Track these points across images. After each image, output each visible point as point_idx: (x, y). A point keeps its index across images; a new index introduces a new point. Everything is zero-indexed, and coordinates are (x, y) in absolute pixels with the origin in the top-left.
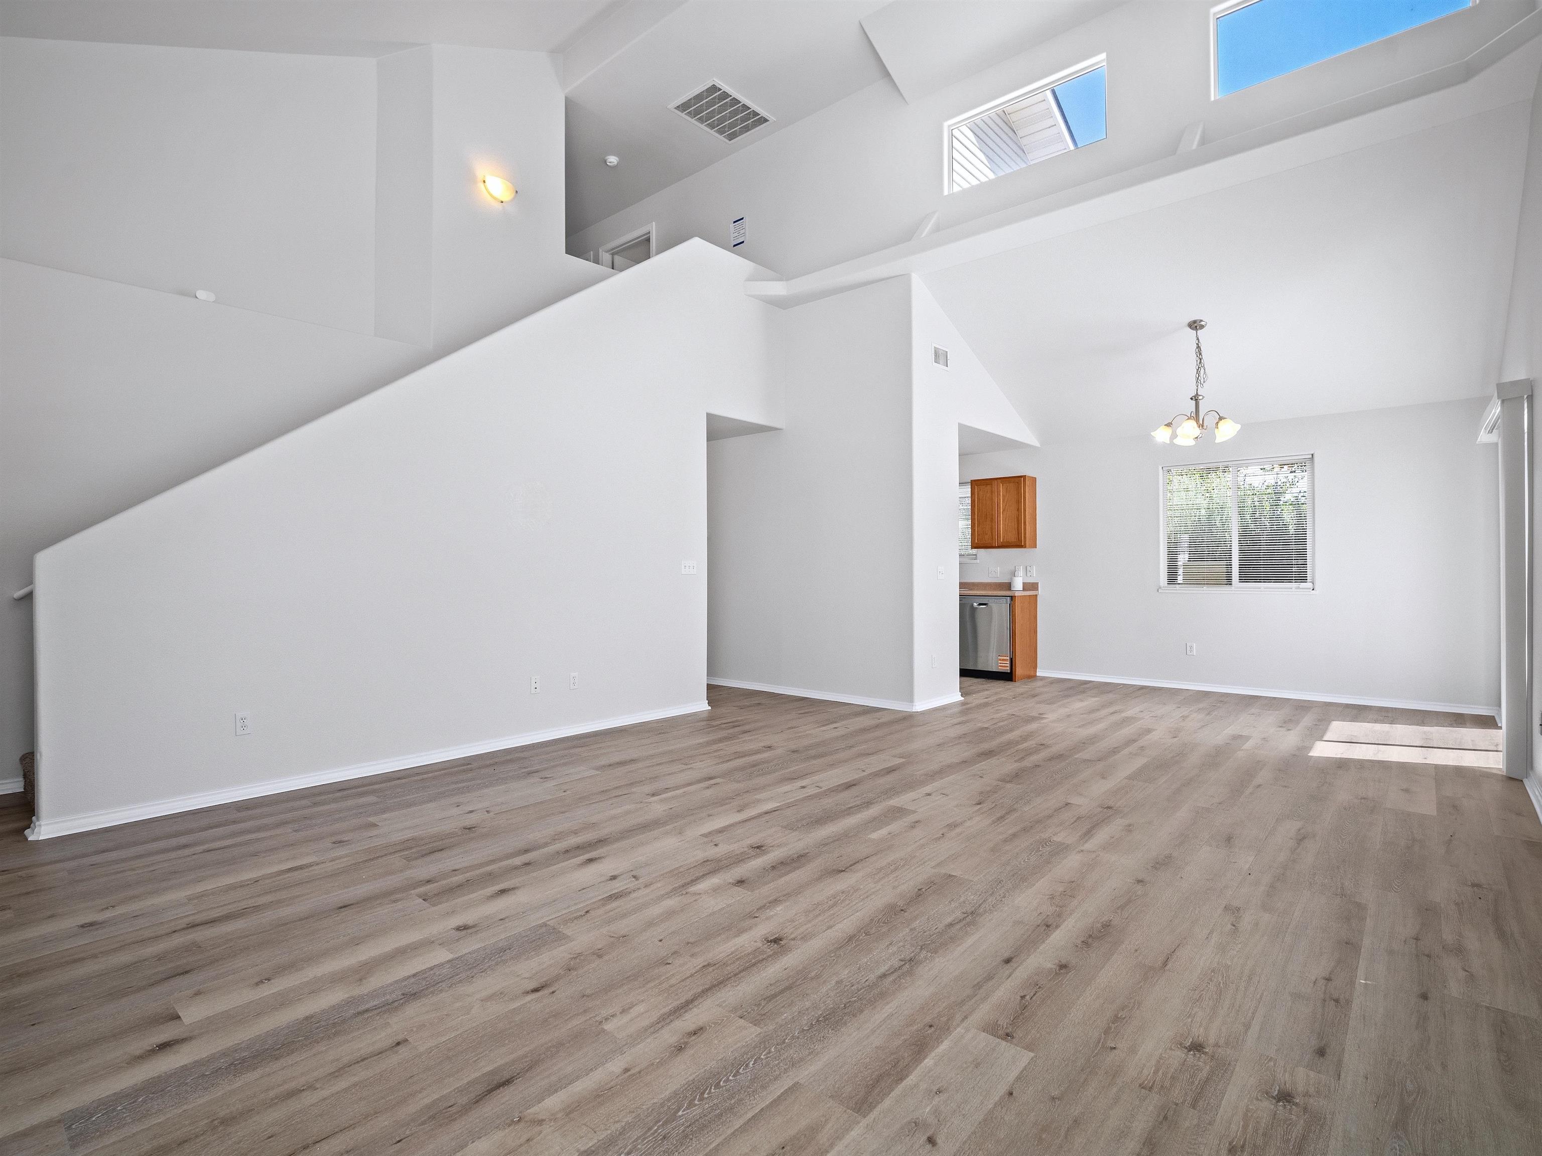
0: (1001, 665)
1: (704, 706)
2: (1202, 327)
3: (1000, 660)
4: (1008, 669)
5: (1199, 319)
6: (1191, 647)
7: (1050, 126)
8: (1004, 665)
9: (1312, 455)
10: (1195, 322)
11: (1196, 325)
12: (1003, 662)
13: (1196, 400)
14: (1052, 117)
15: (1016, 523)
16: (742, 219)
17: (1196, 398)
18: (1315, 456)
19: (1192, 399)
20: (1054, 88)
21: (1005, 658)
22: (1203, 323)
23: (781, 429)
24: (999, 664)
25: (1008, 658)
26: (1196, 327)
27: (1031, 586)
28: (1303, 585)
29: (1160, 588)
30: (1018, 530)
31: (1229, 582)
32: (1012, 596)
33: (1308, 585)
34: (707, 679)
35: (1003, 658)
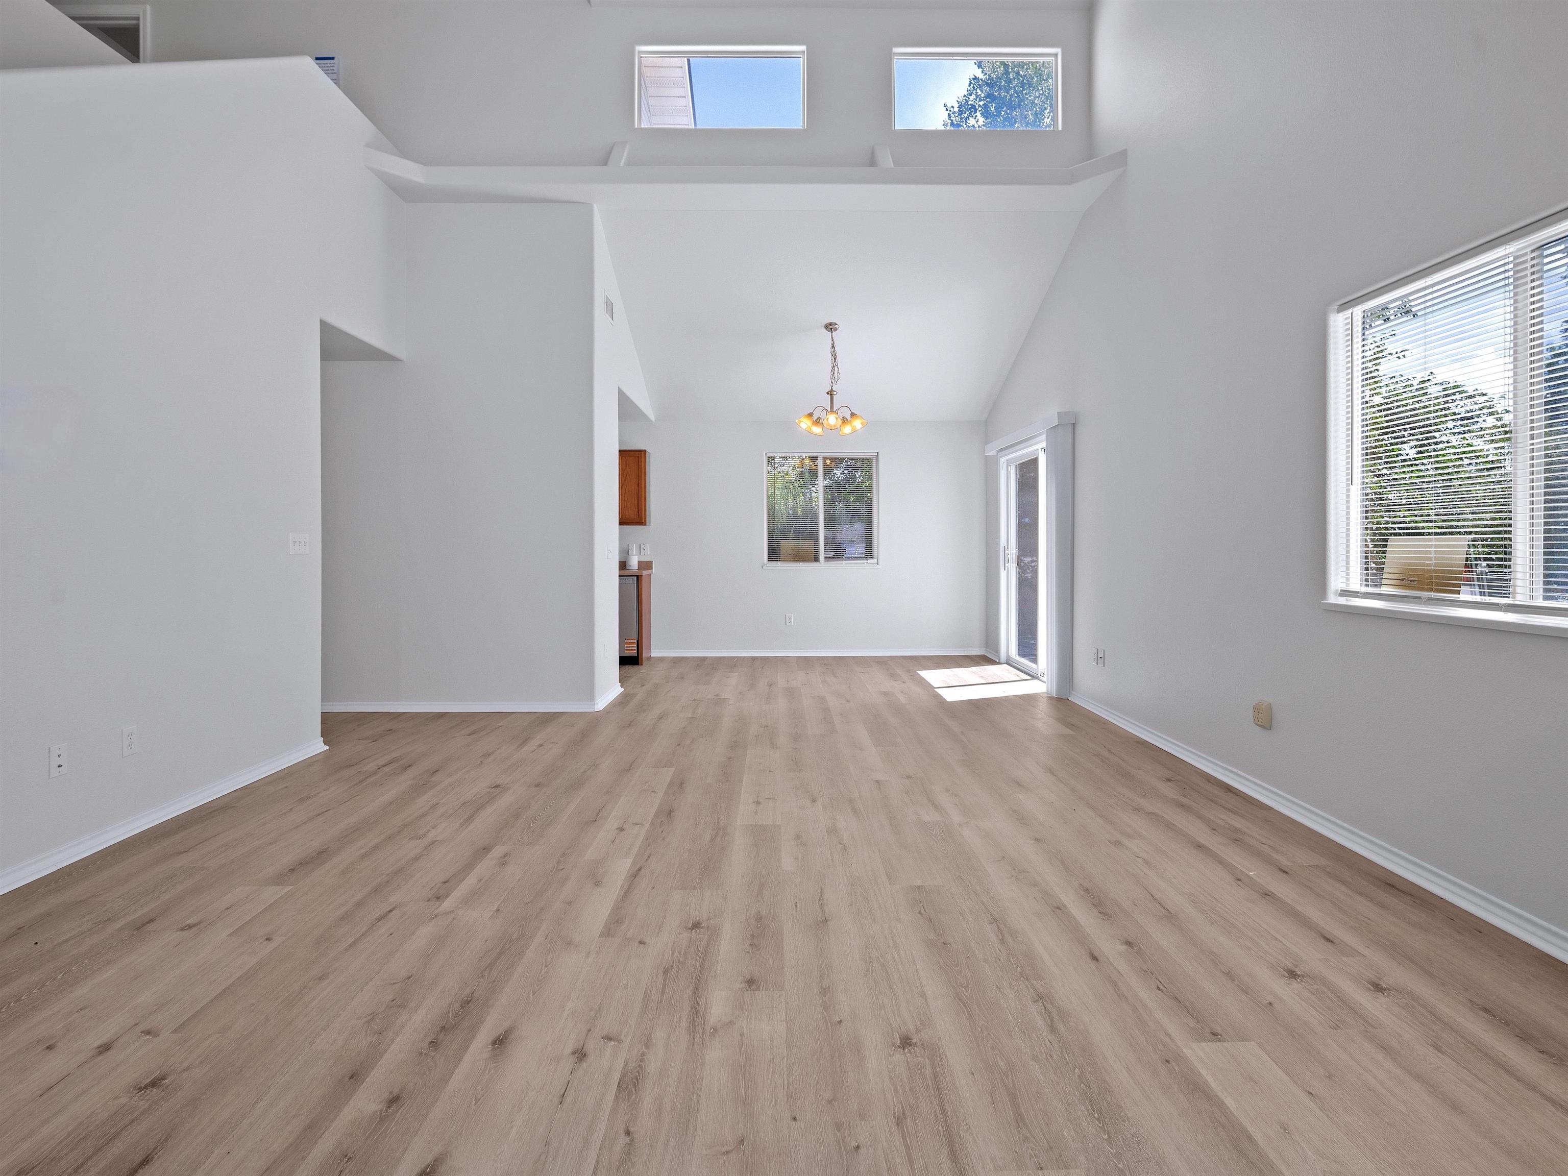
0: (627, 648)
1: (320, 746)
2: (836, 329)
3: (627, 644)
4: (634, 653)
5: (834, 322)
6: (790, 618)
7: (679, 95)
8: (631, 648)
9: (877, 453)
10: (831, 324)
11: (831, 327)
12: (630, 646)
13: (831, 395)
14: (684, 87)
15: (636, 499)
16: (333, 58)
17: (831, 393)
18: (880, 454)
19: (828, 393)
20: (691, 58)
21: (632, 641)
22: (837, 326)
23: (401, 361)
24: (626, 648)
25: (636, 641)
26: (831, 329)
27: (646, 565)
28: (870, 561)
29: (765, 565)
30: (638, 508)
31: (816, 559)
32: (638, 576)
33: (875, 561)
34: (322, 705)
35: (630, 641)
